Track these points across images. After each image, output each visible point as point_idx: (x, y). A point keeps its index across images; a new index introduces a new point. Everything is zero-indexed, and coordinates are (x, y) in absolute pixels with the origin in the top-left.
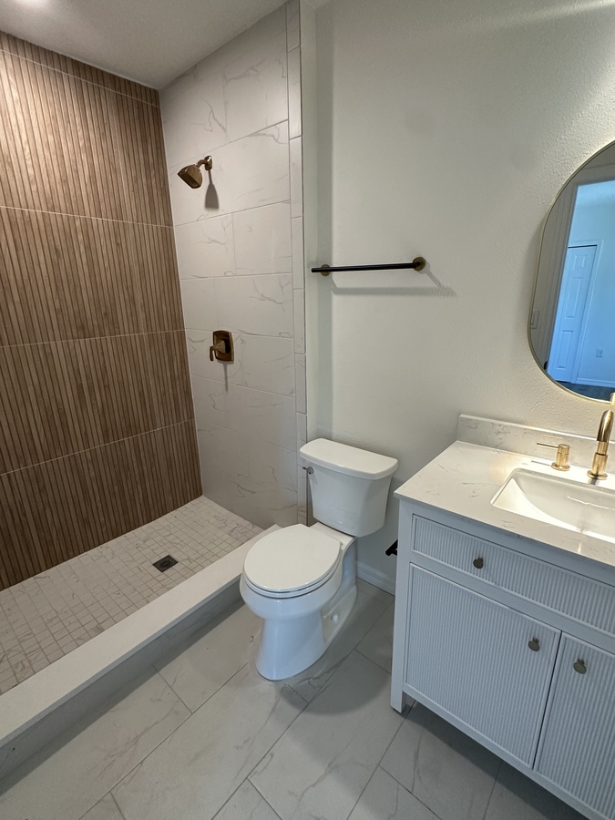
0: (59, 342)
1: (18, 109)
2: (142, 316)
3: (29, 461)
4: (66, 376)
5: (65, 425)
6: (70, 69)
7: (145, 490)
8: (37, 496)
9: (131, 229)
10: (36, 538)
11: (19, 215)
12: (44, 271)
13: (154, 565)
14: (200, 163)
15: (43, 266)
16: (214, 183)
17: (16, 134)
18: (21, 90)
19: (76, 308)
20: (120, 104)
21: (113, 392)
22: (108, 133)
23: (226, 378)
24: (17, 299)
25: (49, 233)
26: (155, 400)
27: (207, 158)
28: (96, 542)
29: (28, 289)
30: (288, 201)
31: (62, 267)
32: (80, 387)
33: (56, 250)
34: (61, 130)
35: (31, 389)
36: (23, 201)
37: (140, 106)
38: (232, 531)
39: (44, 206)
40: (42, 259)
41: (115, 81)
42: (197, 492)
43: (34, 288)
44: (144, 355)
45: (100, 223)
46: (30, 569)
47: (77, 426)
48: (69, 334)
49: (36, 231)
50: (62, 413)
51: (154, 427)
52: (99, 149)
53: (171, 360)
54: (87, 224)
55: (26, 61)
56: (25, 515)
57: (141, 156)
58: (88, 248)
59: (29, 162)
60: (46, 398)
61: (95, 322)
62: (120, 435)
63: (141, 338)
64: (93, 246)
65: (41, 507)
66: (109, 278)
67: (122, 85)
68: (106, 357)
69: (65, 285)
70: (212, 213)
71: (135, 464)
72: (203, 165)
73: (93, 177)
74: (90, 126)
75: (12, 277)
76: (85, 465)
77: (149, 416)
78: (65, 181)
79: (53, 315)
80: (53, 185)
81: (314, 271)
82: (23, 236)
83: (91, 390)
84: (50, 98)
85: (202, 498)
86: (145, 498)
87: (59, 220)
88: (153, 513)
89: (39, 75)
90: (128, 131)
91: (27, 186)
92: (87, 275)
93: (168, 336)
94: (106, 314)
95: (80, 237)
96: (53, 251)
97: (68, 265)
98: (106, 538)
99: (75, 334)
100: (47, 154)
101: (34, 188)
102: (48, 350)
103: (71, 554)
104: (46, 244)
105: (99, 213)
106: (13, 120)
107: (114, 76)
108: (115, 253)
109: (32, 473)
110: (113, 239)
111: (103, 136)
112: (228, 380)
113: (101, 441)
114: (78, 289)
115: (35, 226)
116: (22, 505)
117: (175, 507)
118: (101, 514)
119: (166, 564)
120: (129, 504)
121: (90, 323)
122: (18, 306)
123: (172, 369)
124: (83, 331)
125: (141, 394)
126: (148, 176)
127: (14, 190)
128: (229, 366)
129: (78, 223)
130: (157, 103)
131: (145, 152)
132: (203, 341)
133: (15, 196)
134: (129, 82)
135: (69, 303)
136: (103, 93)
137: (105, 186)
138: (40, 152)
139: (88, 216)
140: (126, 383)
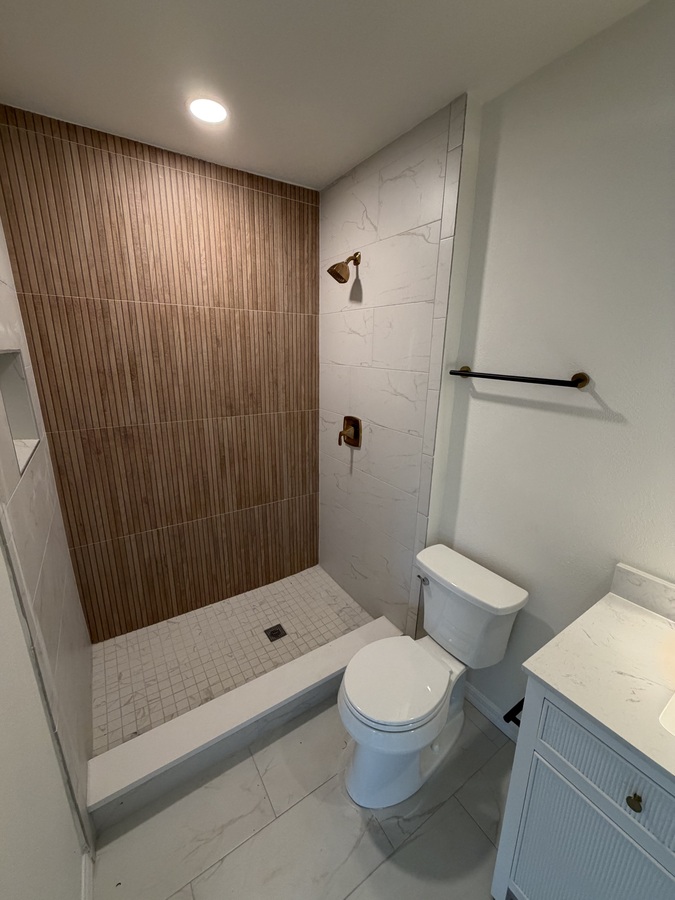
0: (210, 419)
1: (200, 221)
2: (282, 396)
3: (175, 521)
4: (213, 449)
5: (206, 492)
6: (246, 182)
7: (267, 556)
8: (178, 551)
9: (281, 319)
10: (172, 586)
11: (191, 312)
12: (205, 358)
13: (265, 631)
14: (349, 260)
15: (205, 354)
16: (360, 278)
17: (196, 243)
18: (204, 205)
19: (227, 389)
20: (285, 209)
21: (249, 463)
22: (271, 235)
23: (352, 462)
24: (181, 381)
25: (213, 326)
26: (285, 473)
27: (357, 254)
28: (221, 597)
29: (191, 374)
30: (433, 302)
31: (220, 354)
32: (223, 459)
33: (217, 339)
34: (232, 235)
35: (183, 459)
36: (195, 300)
37: (301, 207)
38: (341, 611)
39: (211, 302)
40: (205, 348)
41: (282, 188)
42: (314, 561)
43: (196, 373)
44: (280, 431)
45: (256, 314)
46: (165, 613)
47: (216, 493)
48: (219, 413)
49: (203, 324)
50: (206, 482)
51: (282, 499)
52: (262, 249)
53: (304, 437)
54: (244, 317)
55: (211, 179)
56: (167, 566)
57: (298, 252)
58: (243, 336)
59: (204, 266)
60: (195, 467)
61: (242, 402)
62: (252, 503)
63: (279, 416)
64: (247, 335)
65: (179, 561)
66: (257, 363)
67: (288, 189)
68: (247, 434)
69: (221, 370)
70: (355, 306)
71: (261, 530)
72: (352, 262)
73: (254, 276)
74: (257, 230)
75: (179, 363)
76: (219, 528)
77: (278, 488)
78: (230, 280)
79: (208, 396)
80: (221, 283)
81: (452, 373)
82: (192, 329)
83: (232, 463)
84: (226, 210)
85: (317, 567)
86: (267, 562)
87: (222, 313)
88: (271, 576)
89: (220, 190)
90: (289, 232)
91: (200, 286)
92: (240, 360)
93: (303, 416)
94: (252, 394)
95: (238, 328)
96: (214, 341)
97: (225, 352)
98: (229, 594)
99: (224, 413)
100: (219, 258)
101: (205, 288)
102: (201, 426)
103: (199, 604)
104: (209, 336)
105: (256, 305)
106: (195, 232)
107: (282, 183)
108: (265, 340)
109: (176, 532)
110: (265, 329)
111: (266, 238)
112: (354, 464)
113: (235, 507)
114: (231, 373)
115: (202, 320)
116: (165, 557)
117: (292, 573)
118: (227, 572)
119: (275, 633)
120: (252, 565)
121: (237, 402)
122: (182, 388)
123: (303, 445)
124: (231, 410)
125: (274, 467)
126: (302, 270)
127: (189, 291)
128: (356, 451)
129: (237, 315)
130: (317, 202)
131: (302, 249)
132: (334, 423)
133: (190, 295)
134: (295, 187)
135: (222, 385)
136: (270, 198)
137: (263, 281)
138: (213, 256)
139: (246, 309)
140: (262, 456)
